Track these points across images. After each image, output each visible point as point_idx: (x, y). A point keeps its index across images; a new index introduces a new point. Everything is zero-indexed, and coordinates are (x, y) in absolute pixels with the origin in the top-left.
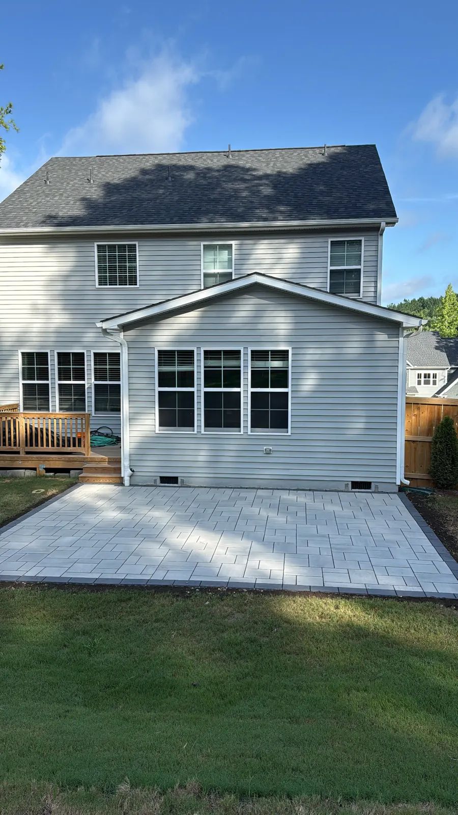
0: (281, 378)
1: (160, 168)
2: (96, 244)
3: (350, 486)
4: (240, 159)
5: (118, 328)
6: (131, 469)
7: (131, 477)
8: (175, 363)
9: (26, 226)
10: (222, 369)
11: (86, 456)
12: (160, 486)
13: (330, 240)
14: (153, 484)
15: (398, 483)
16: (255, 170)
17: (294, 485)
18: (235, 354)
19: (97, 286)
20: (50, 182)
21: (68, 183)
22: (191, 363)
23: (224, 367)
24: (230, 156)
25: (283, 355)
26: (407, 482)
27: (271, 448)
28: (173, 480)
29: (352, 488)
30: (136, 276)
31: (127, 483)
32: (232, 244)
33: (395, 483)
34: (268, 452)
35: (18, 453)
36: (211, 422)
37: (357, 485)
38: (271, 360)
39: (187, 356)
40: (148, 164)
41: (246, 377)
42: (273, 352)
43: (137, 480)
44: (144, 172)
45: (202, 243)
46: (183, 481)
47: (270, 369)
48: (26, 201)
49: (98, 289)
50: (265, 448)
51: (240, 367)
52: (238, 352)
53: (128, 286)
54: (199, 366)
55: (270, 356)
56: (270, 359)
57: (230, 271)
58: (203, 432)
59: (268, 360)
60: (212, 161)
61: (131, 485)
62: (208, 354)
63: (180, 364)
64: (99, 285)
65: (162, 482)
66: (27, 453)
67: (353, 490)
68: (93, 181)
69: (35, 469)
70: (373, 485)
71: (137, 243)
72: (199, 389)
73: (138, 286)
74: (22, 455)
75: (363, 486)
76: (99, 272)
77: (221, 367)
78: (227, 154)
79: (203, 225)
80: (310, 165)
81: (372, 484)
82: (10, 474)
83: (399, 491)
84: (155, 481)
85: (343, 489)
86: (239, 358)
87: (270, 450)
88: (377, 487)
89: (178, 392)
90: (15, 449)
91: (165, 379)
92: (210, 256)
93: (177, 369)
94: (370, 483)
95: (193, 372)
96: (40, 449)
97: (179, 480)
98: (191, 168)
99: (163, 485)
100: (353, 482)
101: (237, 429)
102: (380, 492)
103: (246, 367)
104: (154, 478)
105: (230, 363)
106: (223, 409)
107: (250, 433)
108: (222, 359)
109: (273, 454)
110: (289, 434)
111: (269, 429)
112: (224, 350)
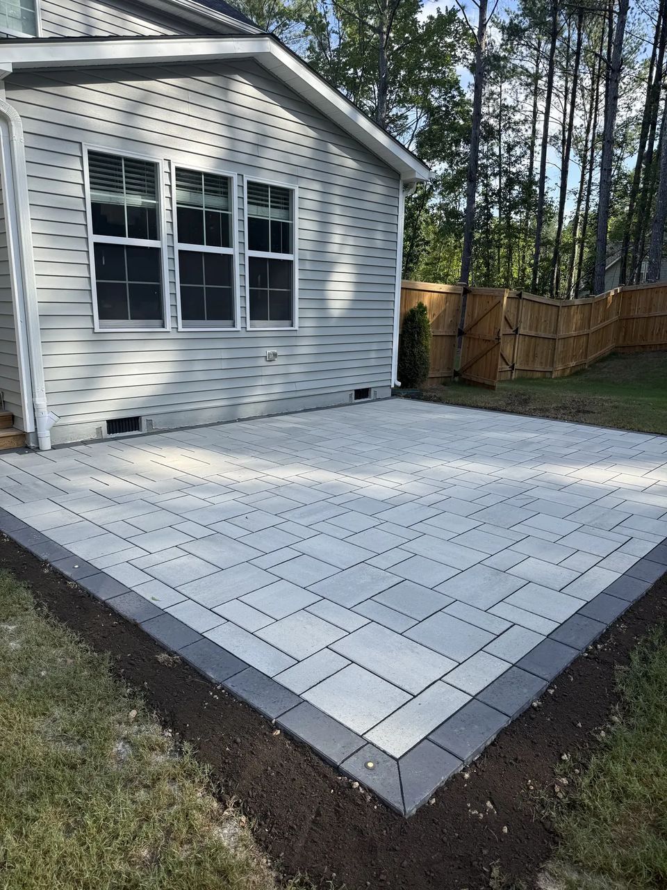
3: (354, 396)
8: (122, 187)
10: (204, 209)
14: (95, 437)
17: (299, 404)
23: (206, 207)
27: (275, 351)
28: (130, 424)
29: (356, 399)
31: (46, 443)
33: (391, 388)
34: (271, 358)
36: (191, 311)
37: (358, 394)
38: (272, 206)
41: (239, 231)
42: (274, 189)
43: (66, 434)
46: (150, 423)
47: (270, 220)
50: (268, 351)
51: (231, 210)
52: (225, 181)
54: (168, 199)
55: (269, 198)
56: (269, 204)
58: (182, 328)
61: (53, 447)
62: (184, 177)
63: (131, 190)
65: (111, 431)
67: (357, 401)
70: (372, 392)
72: (169, 245)
75: (362, 394)
77: (202, 207)
81: (372, 390)
83: (393, 395)
84: (99, 430)
85: (348, 402)
86: (230, 192)
87: (275, 354)
88: (377, 393)
89: (128, 247)
91: (104, 218)
93: (126, 199)
94: (369, 389)
95: (157, 210)
97: (143, 423)
99: (113, 436)
100: (356, 391)
101: (229, 322)
102: (379, 400)
103: (240, 213)
104: (96, 425)
105: (217, 201)
106: (204, 286)
107: (249, 329)
108: (203, 192)
109: (278, 361)
110: (296, 328)
111: (270, 322)
112: (206, 174)
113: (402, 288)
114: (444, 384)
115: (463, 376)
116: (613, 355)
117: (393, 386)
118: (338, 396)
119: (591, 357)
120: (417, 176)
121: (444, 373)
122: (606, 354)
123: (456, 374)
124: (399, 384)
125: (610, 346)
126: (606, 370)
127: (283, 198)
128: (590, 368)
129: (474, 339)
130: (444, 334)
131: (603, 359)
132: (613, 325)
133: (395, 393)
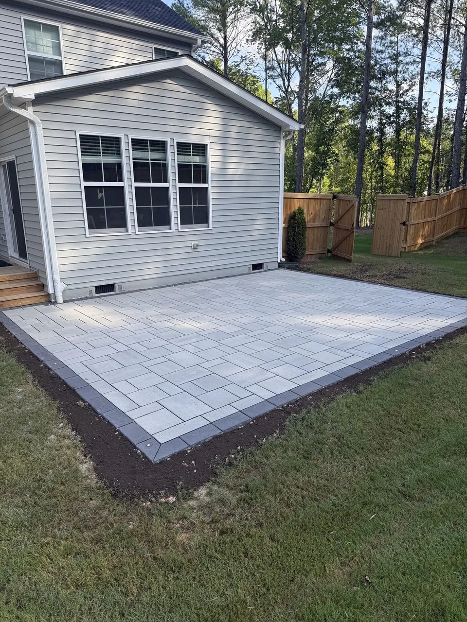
0: (200, 173)
3: (251, 268)
6: (64, 283)
7: (64, 291)
8: (100, 153)
12: (96, 297)
13: (153, 47)
14: (89, 296)
18: (160, 146)
22: (119, 153)
23: (151, 160)
27: (198, 243)
28: (108, 288)
29: (253, 270)
31: (60, 300)
32: (58, 27)
33: (277, 261)
34: (195, 247)
36: (143, 220)
37: (255, 267)
38: (193, 155)
39: (113, 144)
41: (173, 172)
42: (194, 146)
43: (71, 294)
46: (120, 287)
47: (192, 164)
50: (192, 243)
51: (167, 160)
52: (163, 144)
54: (127, 157)
55: (191, 150)
56: (192, 153)
57: (58, 58)
58: (138, 232)
59: (190, 155)
61: (64, 301)
62: (138, 144)
63: (105, 154)
65: (98, 292)
70: (265, 266)
72: (129, 184)
75: (257, 267)
77: (148, 160)
81: (265, 264)
83: (279, 267)
84: (91, 292)
85: (247, 272)
86: (165, 150)
87: (197, 245)
88: (267, 266)
89: (104, 187)
91: (90, 171)
93: (102, 159)
94: (262, 264)
95: (121, 164)
97: (116, 287)
99: (99, 295)
100: (253, 265)
101: (168, 227)
102: (270, 270)
103: (173, 160)
104: (88, 289)
105: (157, 156)
106: (152, 206)
107: (180, 230)
108: (149, 151)
109: (200, 249)
110: (211, 228)
111: (194, 225)
112: (150, 140)
113: (284, 198)
114: (320, 258)
115: (333, 253)
116: (456, 234)
117: (279, 261)
118: (241, 268)
119: (437, 236)
120: (291, 128)
121: (320, 251)
122: (451, 234)
123: (329, 251)
124: (284, 260)
125: (454, 227)
126: (447, 245)
127: (201, 149)
128: (436, 244)
129: (340, 228)
130: (319, 226)
131: (447, 237)
132: (456, 213)
133: (281, 266)
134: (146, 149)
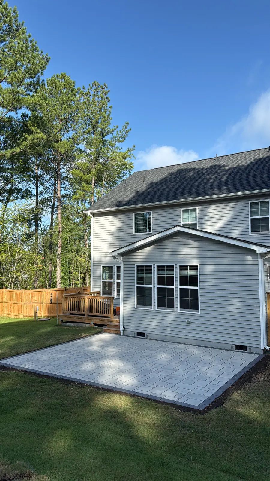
0: (194, 281)
1: (180, 171)
2: (134, 213)
3: (234, 347)
4: (222, 161)
5: (118, 255)
6: (123, 327)
7: (124, 331)
8: (144, 272)
9: (105, 208)
10: (166, 275)
11: (111, 319)
12: (136, 337)
13: (250, 202)
14: (133, 336)
15: (263, 348)
16: (226, 166)
17: (203, 344)
18: (171, 268)
19: (134, 234)
20: (127, 185)
21: (134, 185)
22: (151, 272)
23: (167, 275)
24: (217, 160)
25: (195, 268)
26: (268, 348)
27: (190, 321)
28: (143, 335)
30: (151, 227)
31: (122, 334)
32: (196, 209)
33: (261, 348)
34: (189, 323)
35: (84, 315)
36: (161, 304)
37: (239, 347)
39: (149, 269)
40: (174, 170)
41: (177, 280)
42: (191, 267)
43: (126, 333)
44: (171, 174)
45: (182, 209)
47: (189, 276)
48: (112, 195)
49: (135, 235)
50: (187, 320)
51: (174, 275)
52: (173, 267)
53: (143, 233)
54: (154, 274)
55: (189, 269)
56: (189, 270)
57: (195, 222)
58: (156, 309)
59: (188, 271)
60: (206, 164)
61: (124, 335)
62: (160, 268)
63: (146, 273)
64: (135, 233)
65: (138, 335)
66: (89, 316)
67: (236, 350)
68: (145, 182)
69: (89, 324)
71: (151, 212)
72: (155, 286)
73: (151, 233)
74: (86, 316)
75: (241, 348)
76: (135, 227)
77: (165, 275)
78: (215, 159)
79: (182, 200)
80: (257, 160)
81: (248, 347)
82: (80, 326)
84: (135, 335)
85: (230, 349)
86: (173, 270)
87: (190, 322)
88: (250, 349)
89: (145, 287)
90: (83, 313)
92: (186, 215)
93: (145, 275)
94: (246, 347)
95: (152, 277)
96: (93, 314)
97: (146, 335)
98: (194, 169)
99: (138, 337)
100: (236, 345)
101: (173, 308)
103: (177, 274)
104: (134, 333)
105: (169, 273)
106: (167, 297)
107: (179, 311)
108: (166, 271)
109: (191, 324)
110: (199, 313)
111: (190, 310)
112: (166, 266)
134: (164, 269)
